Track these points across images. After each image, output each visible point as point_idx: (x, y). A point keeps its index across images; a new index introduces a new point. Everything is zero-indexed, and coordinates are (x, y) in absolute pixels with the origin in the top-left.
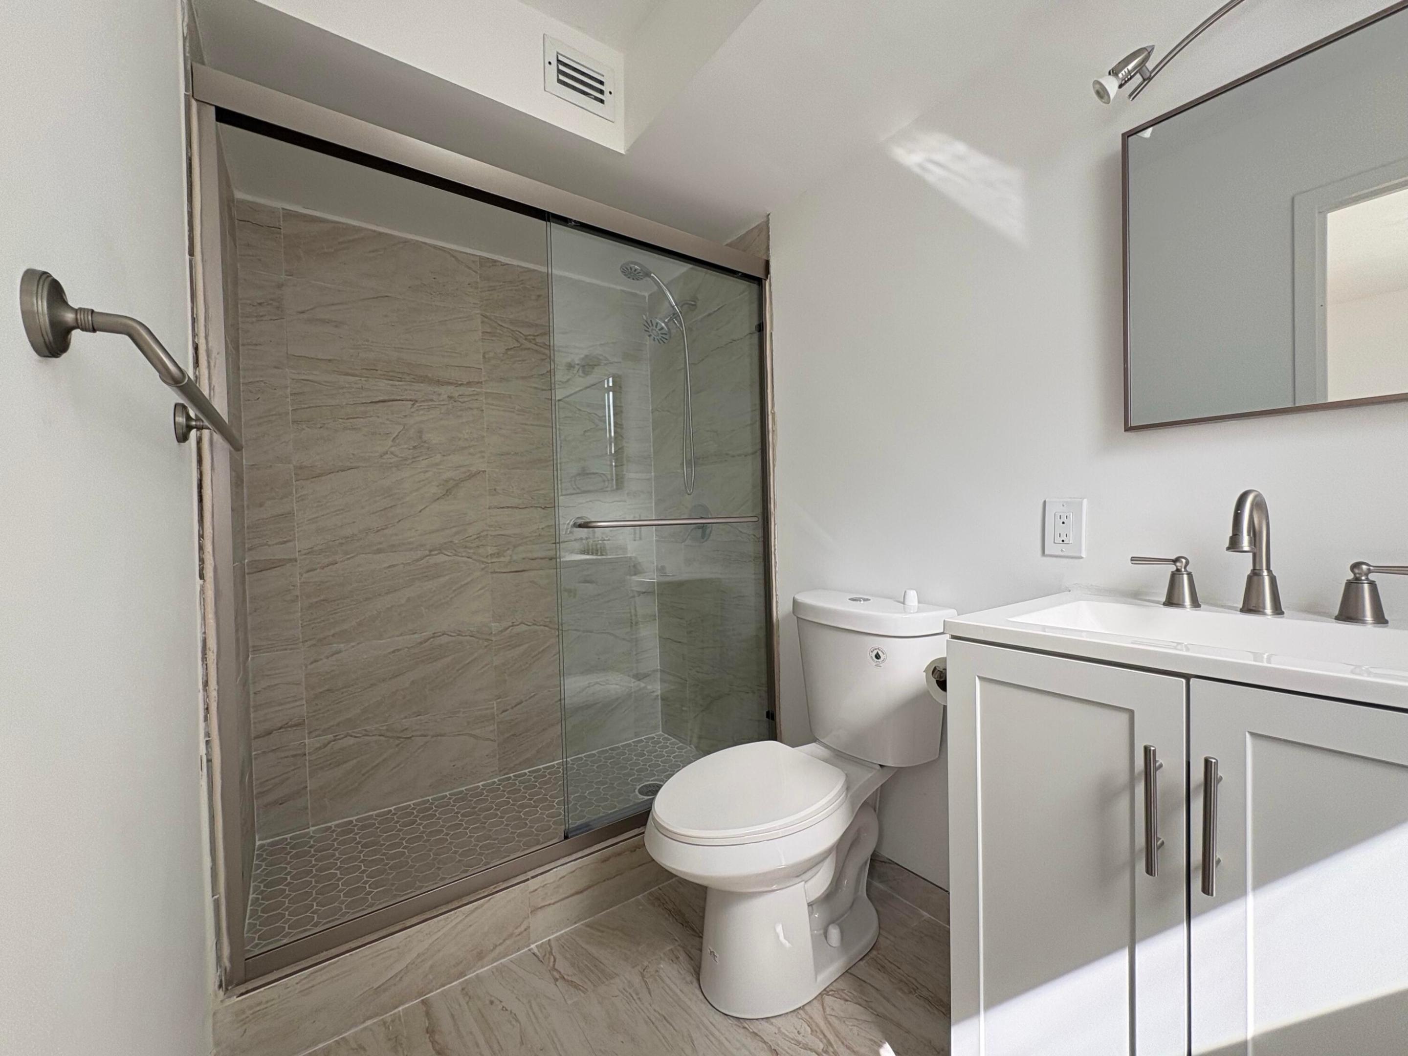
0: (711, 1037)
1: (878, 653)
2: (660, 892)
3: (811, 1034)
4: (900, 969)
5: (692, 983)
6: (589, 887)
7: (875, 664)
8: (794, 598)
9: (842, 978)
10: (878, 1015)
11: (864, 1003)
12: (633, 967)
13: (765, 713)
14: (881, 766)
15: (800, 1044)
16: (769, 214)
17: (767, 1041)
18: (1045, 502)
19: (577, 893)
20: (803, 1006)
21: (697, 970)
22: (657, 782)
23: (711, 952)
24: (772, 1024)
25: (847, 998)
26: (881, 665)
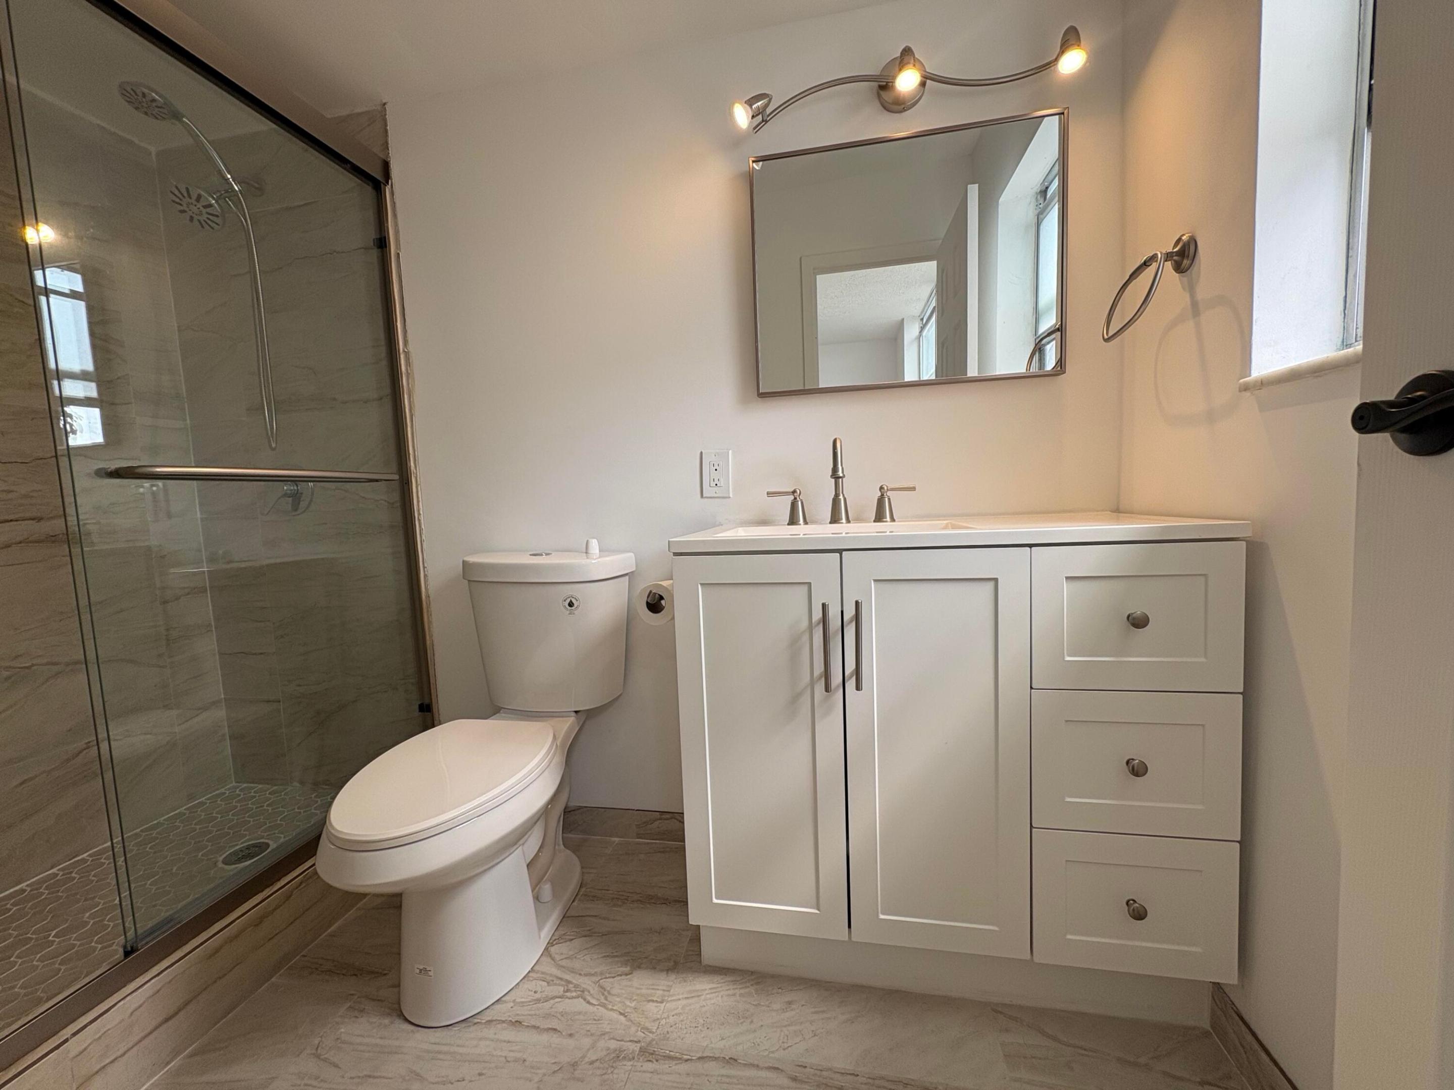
0: (441, 1056)
1: (571, 601)
2: (306, 959)
3: (548, 986)
4: (608, 890)
5: (392, 1023)
6: (187, 1003)
7: (568, 612)
8: (463, 561)
9: (561, 924)
10: (603, 935)
11: (588, 933)
12: (298, 1055)
13: (417, 707)
14: (576, 712)
15: (540, 1000)
16: (385, 104)
17: (503, 1019)
18: (701, 453)
19: (167, 1020)
20: (532, 969)
21: (396, 1006)
22: (250, 843)
23: (421, 970)
24: (505, 1002)
25: (572, 937)
26: (575, 612)
